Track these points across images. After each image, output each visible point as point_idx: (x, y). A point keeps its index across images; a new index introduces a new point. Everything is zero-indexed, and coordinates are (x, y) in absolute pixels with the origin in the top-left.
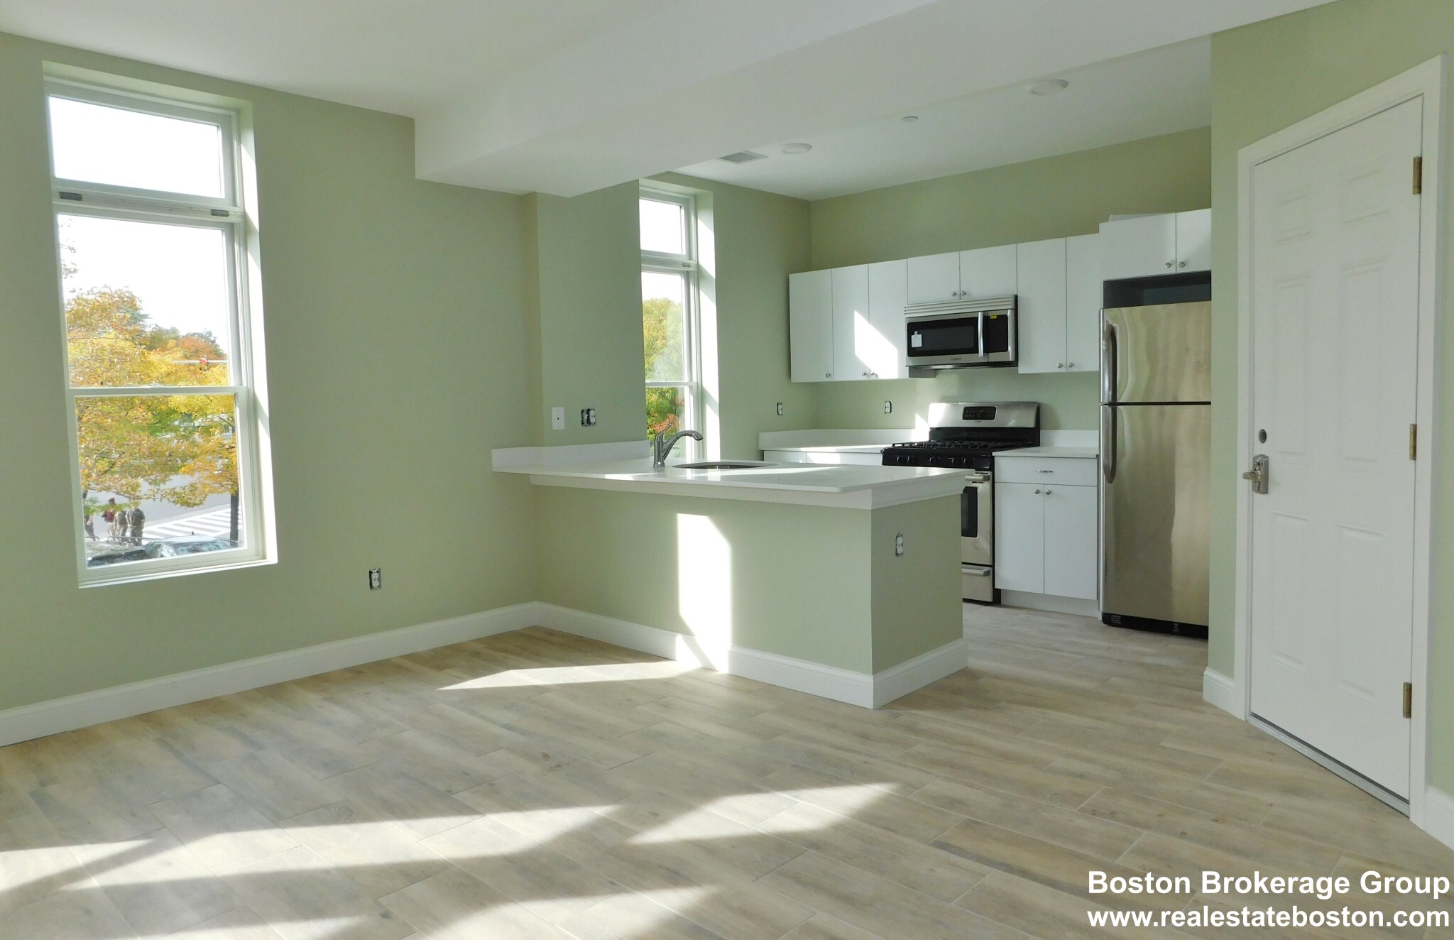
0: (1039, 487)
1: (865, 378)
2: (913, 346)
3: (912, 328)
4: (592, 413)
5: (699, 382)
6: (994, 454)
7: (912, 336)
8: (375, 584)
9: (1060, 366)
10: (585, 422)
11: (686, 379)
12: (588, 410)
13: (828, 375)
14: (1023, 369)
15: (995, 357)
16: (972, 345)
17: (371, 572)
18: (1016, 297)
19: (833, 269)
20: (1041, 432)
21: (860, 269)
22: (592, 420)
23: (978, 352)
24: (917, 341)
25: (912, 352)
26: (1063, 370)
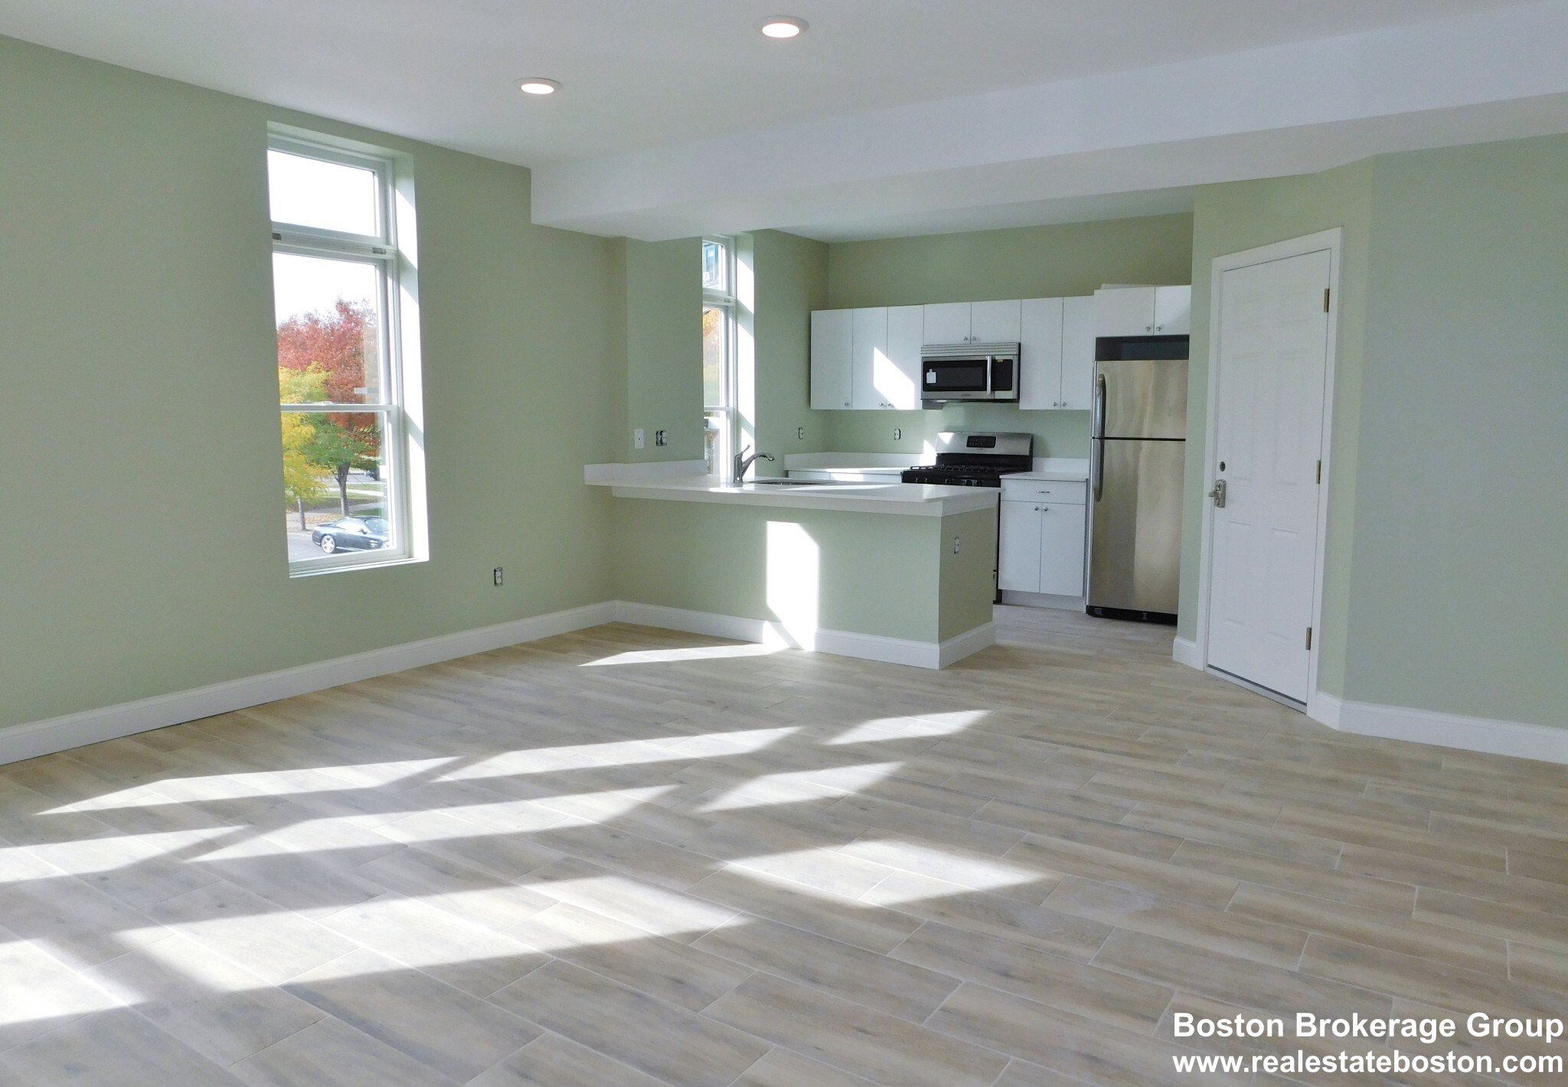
0: (1039, 505)
1: (882, 408)
2: (928, 382)
3: (927, 366)
4: (664, 434)
5: (735, 408)
6: (1001, 477)
7: (928, 374)
8: (499, 581)
9: (1055, 405)
10: (659, 442)
11: (723, 404)
12: (662, 432)
13: (847, 404)
14: (1023, 405)
15: (1001, 395)
16: (980, 383)
17: (495, 571)
18: (1020, 344)
19: (856, 310)
20: (1034, 459)
21: (882, 310)
22: (664, 441)
23: (986, 390)
24: (932, 378)
25: (926, 387)
26: (1057, 408)
